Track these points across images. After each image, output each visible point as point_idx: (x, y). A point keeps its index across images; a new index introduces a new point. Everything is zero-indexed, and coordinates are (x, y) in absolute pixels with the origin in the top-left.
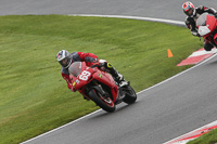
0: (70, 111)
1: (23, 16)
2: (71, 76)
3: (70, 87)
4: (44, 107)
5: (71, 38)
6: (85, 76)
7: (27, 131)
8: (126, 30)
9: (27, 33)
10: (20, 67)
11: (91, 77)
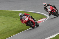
2: (23, 20)
3: (22, 23)
6: (27, 19)
11: (28, 20)
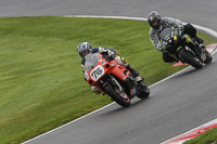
0: (66, 113)
1: (18, 18)
4: (40, 109)
5: (67, 40)
7: (23, 133)
8: (122, 31)
9: (22, 35)
10: (16, 69)
